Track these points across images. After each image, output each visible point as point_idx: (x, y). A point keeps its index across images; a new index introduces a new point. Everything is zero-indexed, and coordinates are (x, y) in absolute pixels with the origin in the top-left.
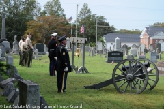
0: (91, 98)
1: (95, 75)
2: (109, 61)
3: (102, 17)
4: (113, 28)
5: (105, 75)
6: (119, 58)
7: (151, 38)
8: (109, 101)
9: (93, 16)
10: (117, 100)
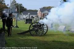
0: (22, 38)
1: (22, 29)
2: (26, 23)
3: (21, 4)
4: (26, 9)
5: (26, 29)
6: (30, 22)
7: (42, 13)
8: (30, 39)
9: (17, 4)
10: (33, 39)
